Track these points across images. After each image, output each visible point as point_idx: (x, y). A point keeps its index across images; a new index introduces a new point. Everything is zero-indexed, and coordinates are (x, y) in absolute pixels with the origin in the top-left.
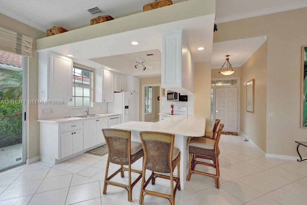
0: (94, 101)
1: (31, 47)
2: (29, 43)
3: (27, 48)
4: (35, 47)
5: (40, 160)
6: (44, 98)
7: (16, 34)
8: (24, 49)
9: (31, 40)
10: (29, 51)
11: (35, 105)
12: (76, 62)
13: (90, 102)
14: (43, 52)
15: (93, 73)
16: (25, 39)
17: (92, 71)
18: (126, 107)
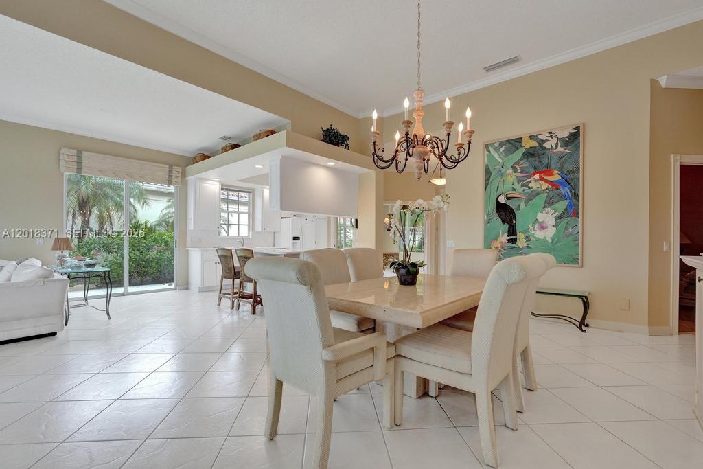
0: (253, 230)
1: (180, 176)
2: (178, 172)
3: (177, 177)
4: (184, 174)
5: (187, 289)
6: (191, 227)
7: (168, 166)
8: (174, 179)
9: (180, 169)
10: (179, 180)
11: (184, 233)
12: (224, 183)
13: (249, 231)
14: (191, 179)
15: (251, 195)
16: (175, 169)
17: (250, 192)
18: (296, 239)
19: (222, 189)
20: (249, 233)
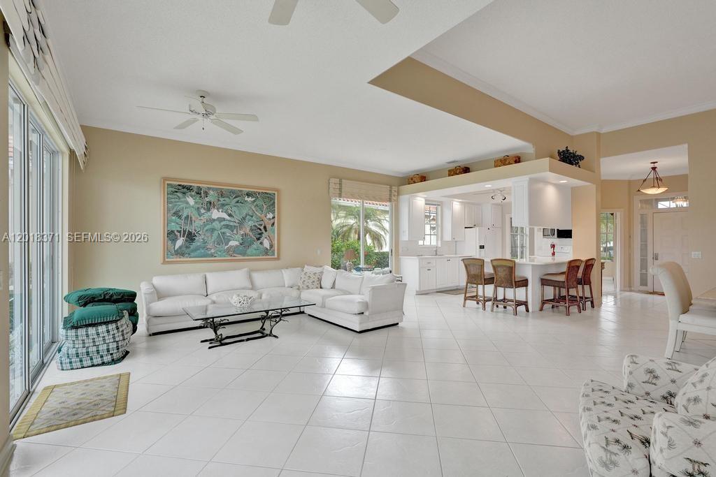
0: (441, 239)
1: (396, 194)
6: (405, 238)
7: (389, 187)
8: (392, 197)
10: (395, 198)
11: (397, 243)
13: (438, 240)
15: (439, 207)
16: (395, 188)
17: (438, 205)
18: (482, 247)
19: (426, 204)
20: (437, 243)
